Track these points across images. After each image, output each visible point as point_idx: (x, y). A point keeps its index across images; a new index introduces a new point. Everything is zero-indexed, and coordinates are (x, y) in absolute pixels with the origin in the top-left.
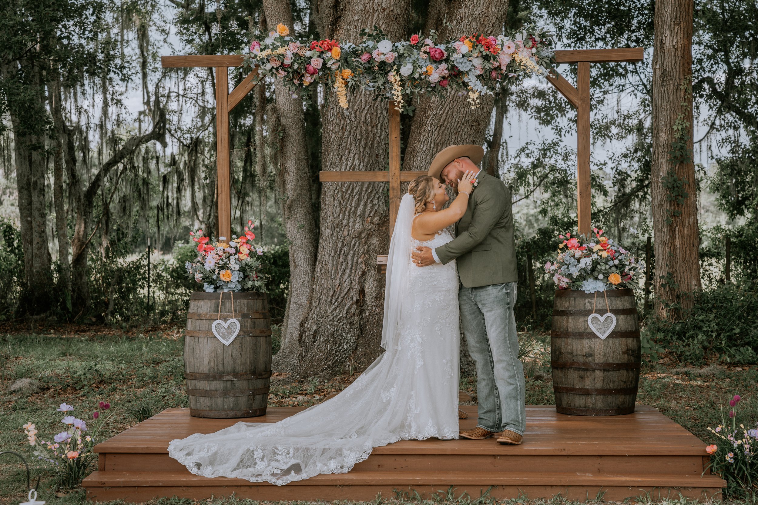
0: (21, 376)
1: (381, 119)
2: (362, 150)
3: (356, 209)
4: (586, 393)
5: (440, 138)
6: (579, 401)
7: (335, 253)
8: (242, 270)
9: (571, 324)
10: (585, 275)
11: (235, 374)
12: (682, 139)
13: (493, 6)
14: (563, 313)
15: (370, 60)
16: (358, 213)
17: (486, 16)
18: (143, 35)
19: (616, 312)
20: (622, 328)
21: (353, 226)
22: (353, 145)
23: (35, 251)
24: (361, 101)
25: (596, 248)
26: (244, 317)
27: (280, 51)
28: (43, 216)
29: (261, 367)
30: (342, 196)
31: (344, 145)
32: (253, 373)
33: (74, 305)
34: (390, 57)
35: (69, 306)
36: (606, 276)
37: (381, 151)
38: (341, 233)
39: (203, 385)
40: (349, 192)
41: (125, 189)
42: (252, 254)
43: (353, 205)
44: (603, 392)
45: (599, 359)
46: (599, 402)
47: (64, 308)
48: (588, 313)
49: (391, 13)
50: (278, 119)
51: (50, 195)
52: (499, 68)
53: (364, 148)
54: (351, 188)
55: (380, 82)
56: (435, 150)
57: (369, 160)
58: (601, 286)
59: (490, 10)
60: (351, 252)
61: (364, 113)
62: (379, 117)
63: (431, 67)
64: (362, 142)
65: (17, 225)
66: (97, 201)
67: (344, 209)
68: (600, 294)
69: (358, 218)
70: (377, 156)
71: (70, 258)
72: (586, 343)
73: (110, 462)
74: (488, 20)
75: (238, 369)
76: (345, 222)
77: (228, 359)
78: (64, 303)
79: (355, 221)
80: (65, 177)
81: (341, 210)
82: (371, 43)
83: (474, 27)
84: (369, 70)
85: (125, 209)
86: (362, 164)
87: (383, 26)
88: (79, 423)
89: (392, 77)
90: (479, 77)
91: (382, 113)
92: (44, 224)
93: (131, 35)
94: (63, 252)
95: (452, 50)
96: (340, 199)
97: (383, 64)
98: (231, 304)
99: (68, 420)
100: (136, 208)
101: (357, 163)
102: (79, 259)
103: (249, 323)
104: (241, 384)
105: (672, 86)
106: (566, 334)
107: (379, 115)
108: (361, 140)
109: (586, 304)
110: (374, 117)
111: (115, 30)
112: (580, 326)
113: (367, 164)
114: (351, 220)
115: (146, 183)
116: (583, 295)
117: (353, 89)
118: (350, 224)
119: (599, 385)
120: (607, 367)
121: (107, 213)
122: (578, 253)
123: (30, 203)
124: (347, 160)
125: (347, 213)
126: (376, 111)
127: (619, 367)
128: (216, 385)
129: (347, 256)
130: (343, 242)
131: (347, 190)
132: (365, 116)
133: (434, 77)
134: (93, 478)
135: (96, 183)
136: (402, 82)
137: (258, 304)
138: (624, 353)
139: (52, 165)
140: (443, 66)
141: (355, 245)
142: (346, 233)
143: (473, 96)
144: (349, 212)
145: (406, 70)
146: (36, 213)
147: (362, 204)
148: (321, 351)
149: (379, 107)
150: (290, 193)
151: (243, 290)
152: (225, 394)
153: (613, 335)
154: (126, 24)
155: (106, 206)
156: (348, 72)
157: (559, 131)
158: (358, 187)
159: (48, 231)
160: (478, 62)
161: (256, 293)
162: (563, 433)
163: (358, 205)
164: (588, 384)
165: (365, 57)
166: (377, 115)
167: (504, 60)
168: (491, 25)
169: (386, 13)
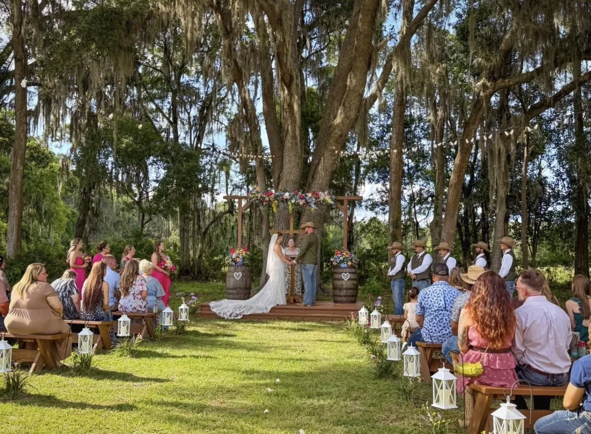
0: (179, 291)
4: (341, 296)
6: (339, 299)
8: (243, 258)
9: (337, 276)
10: (341, 262)
11: (240, 288)
12: (396, 220)
14: (336, 273)
15: (283, 198)
18: (227, 174)
19: (350, 273)
20: (352, 277)
23: (185, 254)
25: (344, 254)
26: (243, 272)
27: (257, 195)
28: (188, 241)
29: (248, 286)
32: (246, 288)
33: (198, 273)
34: (288, 197)
35: (196, 273)
36: (347, 262)
39: (231, 291)
41: (218, 231)
42: (246, 254)
44: (345, 296)
45: (345, 286)
46: (344, 299)
47: (194, 274)
48: (341, 273)
50: (260, 212)
51: (190, 234)
52: (320, 201)
55: (285, 205)
58: (346, 266)
63: (300, 201)
65: (179, 244)
66: (207, 236)
68: (346, 268)
71: (197, 256)
72: (341, 282)
73: (203, 308)
75: (241, 286)
77: (238, 284)
78: (194, 272)
80: (196, 227)
82: (283, 193)
84: (282, 201)
85: (217, 239)
88: (196, 298)
89: (289, 203)
90: (315, 204)
92: (188, 244)
93: (223, 173)
94: (194, 254)
95: (306, 196)
97: (286, 199)
98: (239, 268)
99: (193, 297)
100: (221, 239)
102: (200, 257)
103: (244, 274)
104: (242, 291)
106: (336, 279)
109: (341, 270)
111: (217, 171)
112: (340, 277)
115: (225, 229)
116: (341, 268)
117: (278, 206)
119: (344, 294)
120: (347, 289)
121: (211, 241)
122: (339, 256)
123: (184, 236)
127: (351, 289)
128: (235, 291)
133: (301, 203)
134: (199, 311)
135: (207, 229)
136: (292, 204)
137: (247, 268)
138: (352, 285)
139: (192, 222)
140: (304, 200)
143: (313, 209)
145: (293, 201)
146: (185, 240)
150: (263, 236)
151: (243, 264)
152: (237, 294)
153: (349, 279)
154: (221, 169)
155: (210, 238)
156: (276, 202)
157: (376, 213)
159: (190, 247)
160: (314, 199)
161: (247, 265)
162: (335, 306)
164: (342, 294)
165: (281, 197)
167: (322, 199)
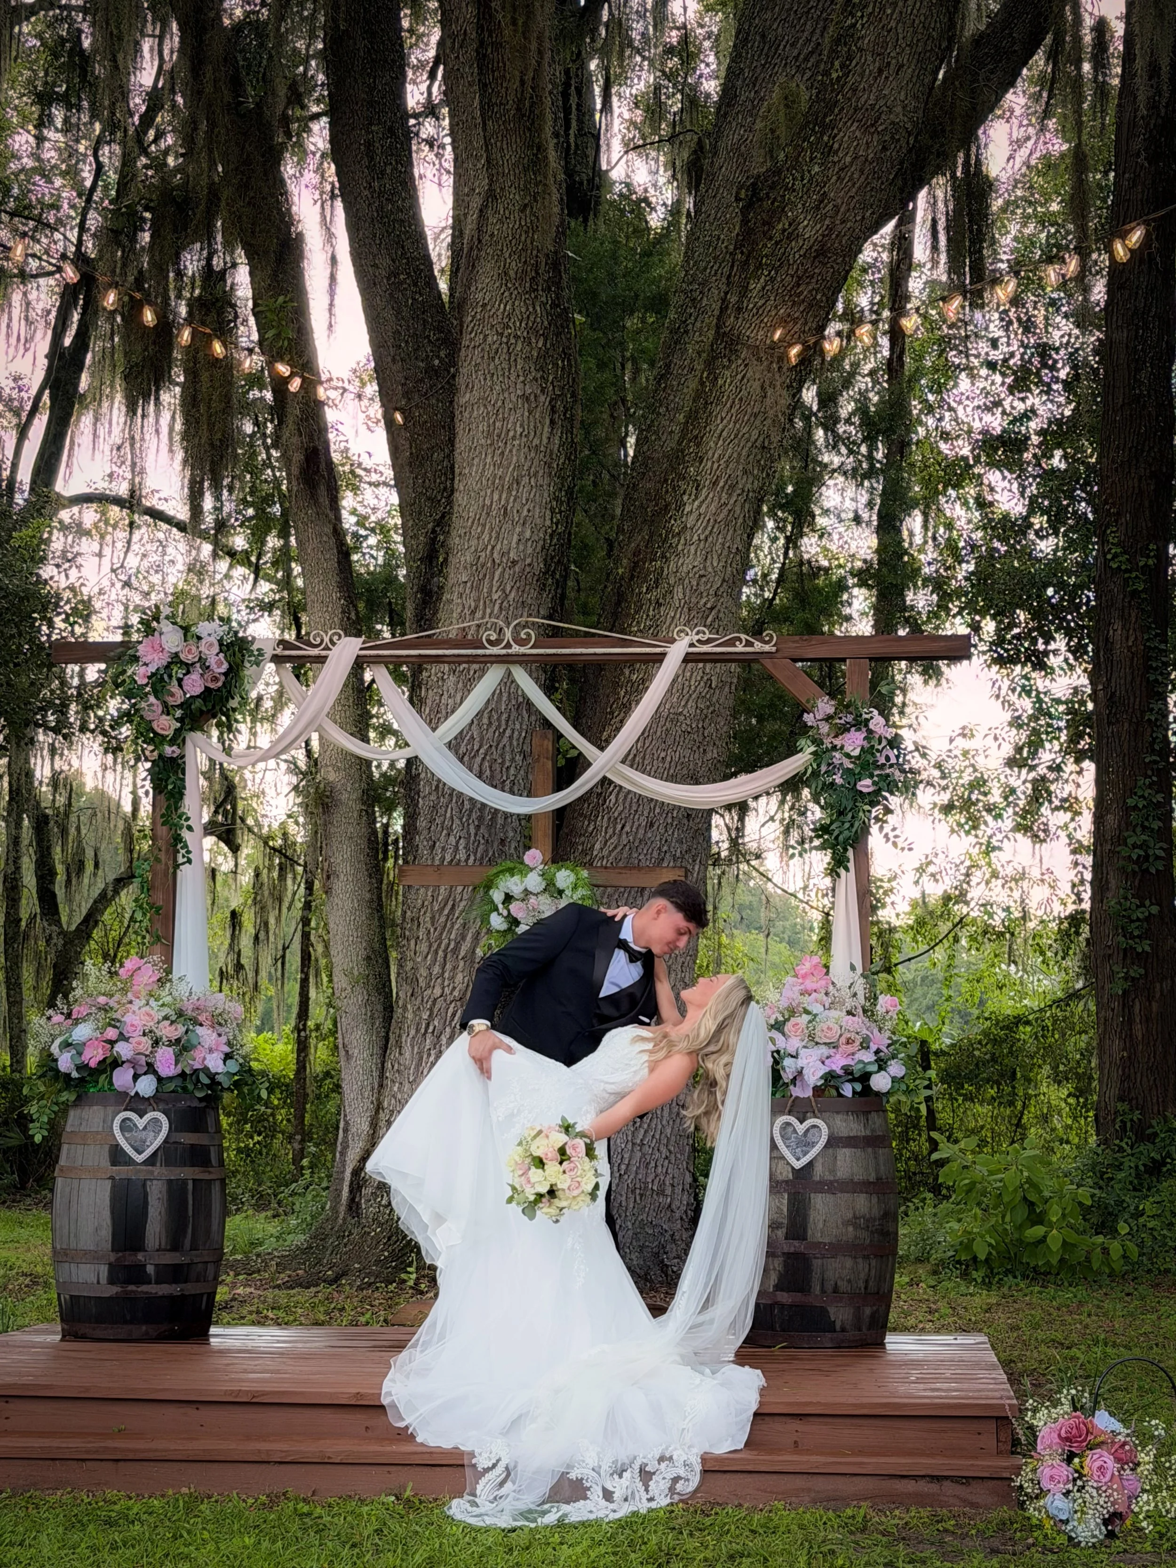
1: (512, 771)
2: (472, 831)
3: (458, 944)
5: (620, 808)
7: (417, 1031)
13: (715, 557)
16: (462, 954)
17: (701, 576)
21: (452, 978)
22: (457, 821)
24: (472, 737)
30: (433, 918)
31: (438, 821)
37: (511, 834)
38: (429, 992)
40: (446, 912)
43: (453, 937)
49: (528, 569)
53: (478, 827)
54: (450, 903)
56: (610, 831)
57: (487, 851)
59: (708, 563)
60: (448, 1030)
61: (478, 760)
62: (508, 768)
64: (474, 816)
67: (435, 946)
69: (462, 963)
70: (502, 842)
74: (706, 583)
76: (436, 970)
79: (455, 968)
81: (430, 946)
83: (681, 596)
86: (472, 858)
87: (513, 594)
91: (513, 760)
96: (429, 925)
101: (462, 855)
105: (1126, 725)
107: (508, 764)
108: (471, 811)
110: (497, 767)
113: (482, 858)
114: (448, 966)
118: (446, 975)
124: (443, 849)
125: (440, 953)
126: (502, 755)
129: (438, 1037)
130: (431, 1010)
131: (442, 909)
132: (480, 766)
138: (847, 1223)
141: (454, 1015)
142: (437, 991)
144: (445, 951)
147: (469, 938)
148: (380, 1225)
149: (507, 748)
158: (463, 903)
163: (463, 938)
166: (503, 763)
168: (712, 592)
169: (517, 569)
